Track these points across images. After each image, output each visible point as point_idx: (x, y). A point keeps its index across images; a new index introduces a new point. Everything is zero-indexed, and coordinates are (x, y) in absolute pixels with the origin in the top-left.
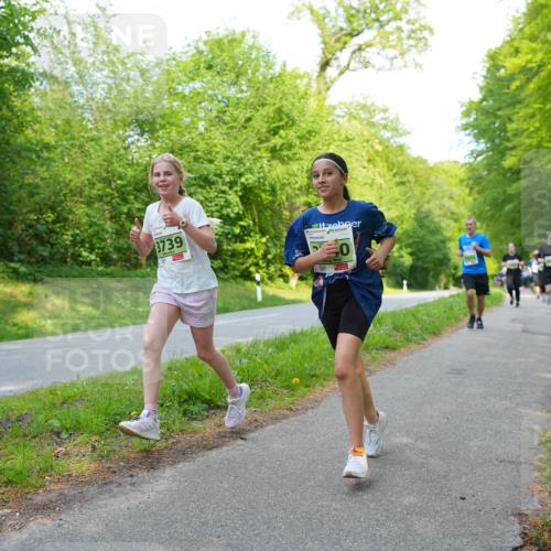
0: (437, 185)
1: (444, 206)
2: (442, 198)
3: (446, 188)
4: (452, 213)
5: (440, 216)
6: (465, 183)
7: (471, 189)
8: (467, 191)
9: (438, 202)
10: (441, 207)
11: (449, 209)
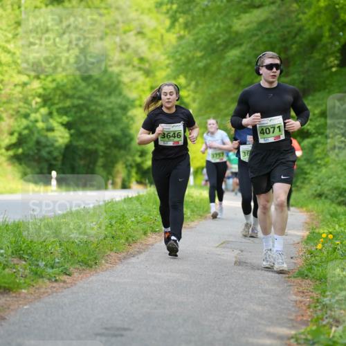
0: (118, 8)
1: (128, 46)
2: (125, 32)
3: (133, 15)
4: (142, 59)
5: (119, 64)
6: (164, 8)
7: (174, 20)
8: (168, 23)
9: (117, 39)
10: (124, 48)
11: (136, 52)
